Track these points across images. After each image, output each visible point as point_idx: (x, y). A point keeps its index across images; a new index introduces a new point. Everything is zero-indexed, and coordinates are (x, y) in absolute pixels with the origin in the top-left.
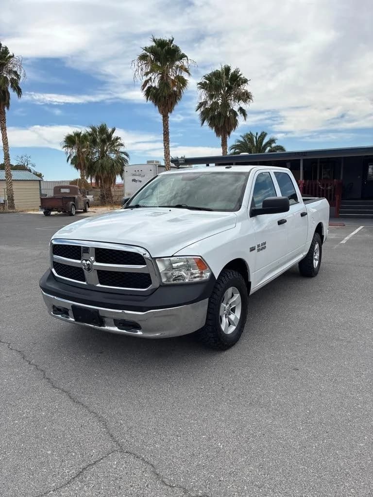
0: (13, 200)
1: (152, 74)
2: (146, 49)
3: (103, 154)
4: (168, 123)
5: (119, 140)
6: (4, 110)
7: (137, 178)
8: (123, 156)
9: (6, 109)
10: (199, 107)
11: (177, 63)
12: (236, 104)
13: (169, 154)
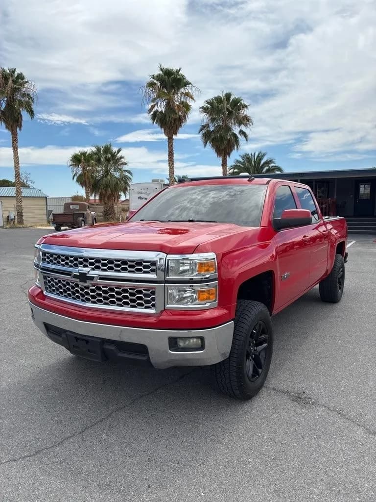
0: (22, 216)
1: (158, 100)
2: (153, 77)
3: (107, 172)
4: (172, 144)
5: (123, 159)
6: (16, 131)
7: (143, 196)
8: (127, 174)
9: (18, 130)
10: (201, 130)
11: (182, 90)
12: (237, 127)
13: (173, 174)
